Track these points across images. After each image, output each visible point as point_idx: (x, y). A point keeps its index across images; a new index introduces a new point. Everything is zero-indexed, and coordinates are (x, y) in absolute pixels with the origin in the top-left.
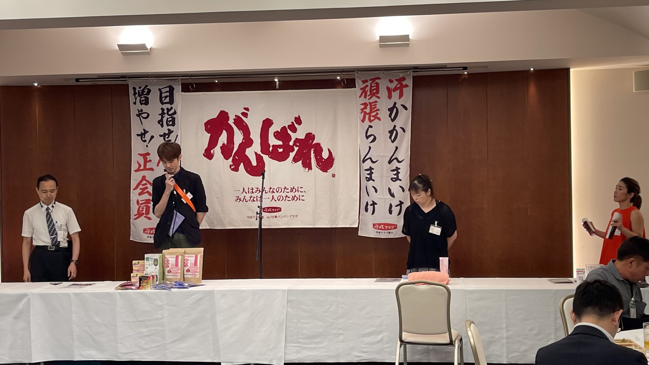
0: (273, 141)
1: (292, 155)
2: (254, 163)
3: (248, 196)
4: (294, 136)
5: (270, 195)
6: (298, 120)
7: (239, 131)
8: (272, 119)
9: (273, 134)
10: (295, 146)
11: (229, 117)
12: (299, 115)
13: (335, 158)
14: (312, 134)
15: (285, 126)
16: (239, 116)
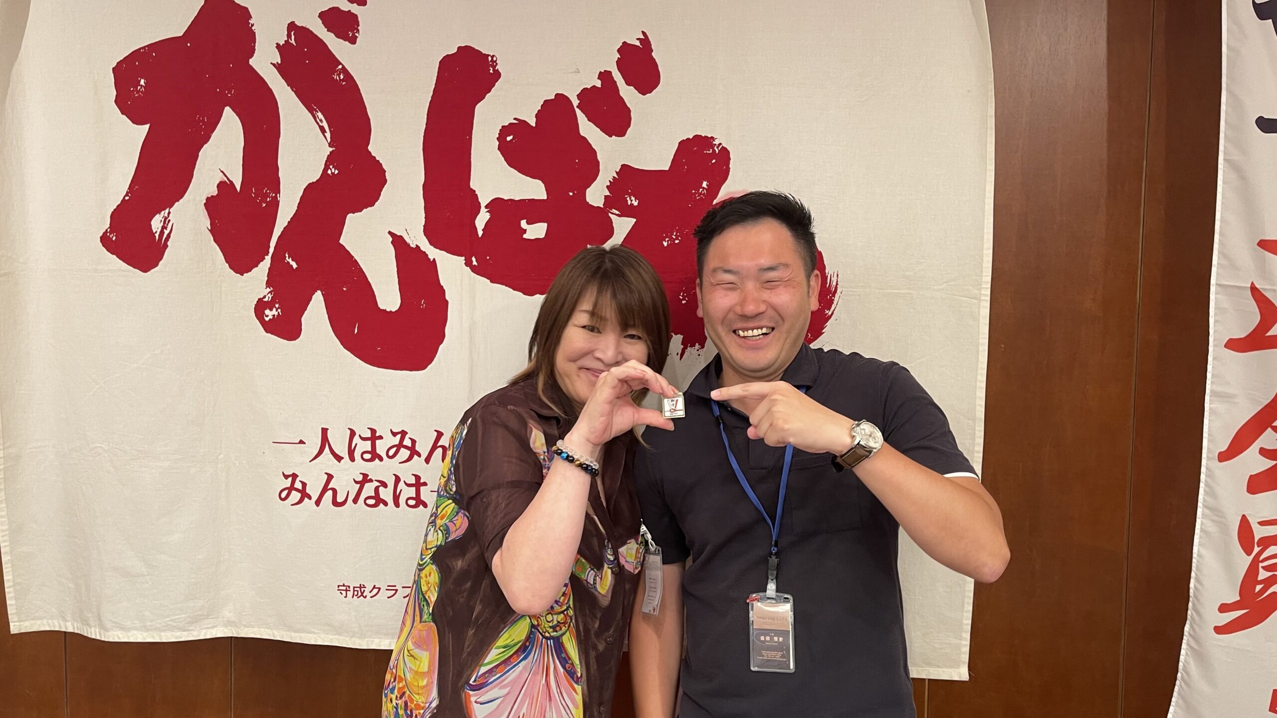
7: (310, 115)
8: (492, 55)
9: (498, 139)
10: (614, 211)
11: (256, 33)
12: (644, 33)
13: (837, 284)
14: (714, 143)
15: (562, 95)
16: (311, 32)
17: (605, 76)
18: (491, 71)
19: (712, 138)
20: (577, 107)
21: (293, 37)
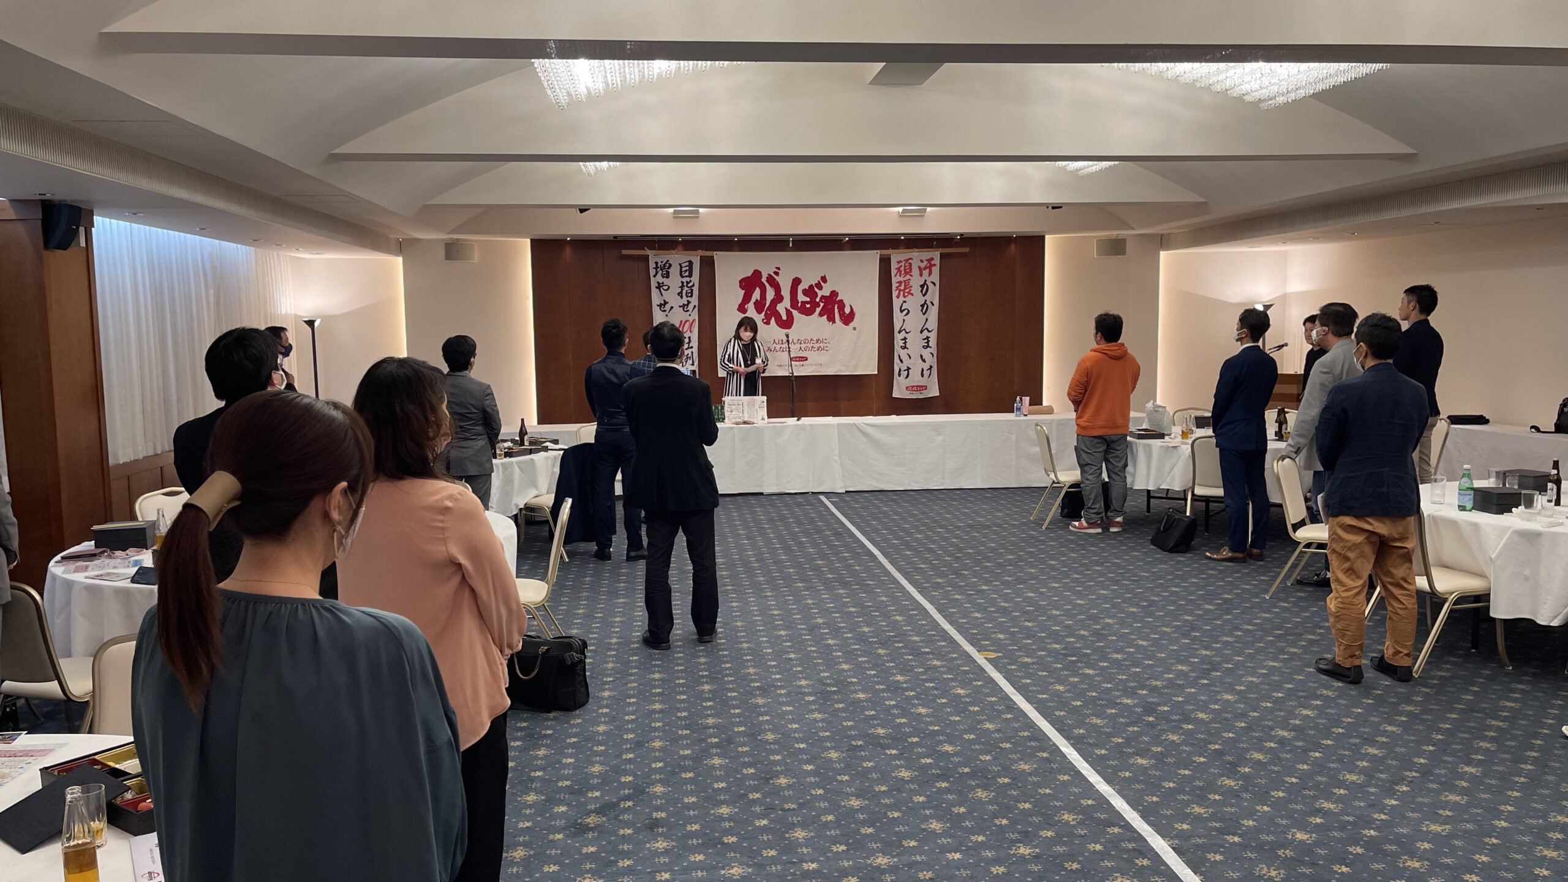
0: (801, 298)
1: (818, 310)
2: (784, 317)
3: (778, 347)
4: (820, 293)
5: (798, 346)
6: (824, 279)
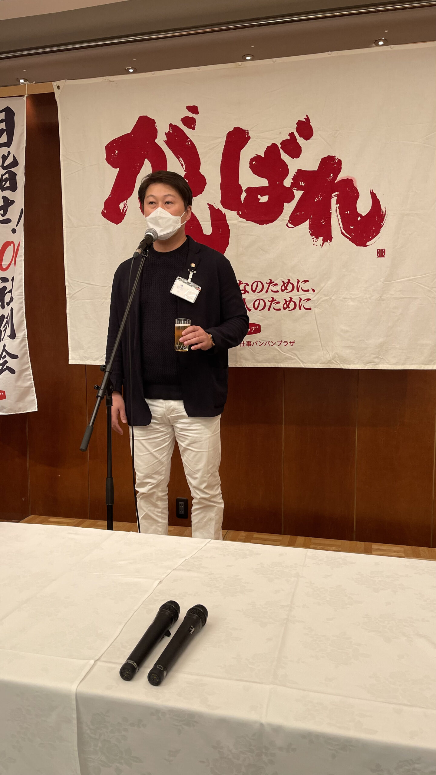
0: (248, 179)
1: (289, 208)
2: (207, 229)
4: (294, 165)
6: (305, 128)
7: (177, 159)
8: (247, 130)
9: (249, 163)
10: (295, 188)
11: (158, 130)
12: (307, 116)
13: (385, 212)
14: (335, 158)
15: (274, 143)
16: (178, 127)
17: (292, 135)
18: (247, 137)
19: (335, 156)
20: (280, 148)
21: (171, 129)
